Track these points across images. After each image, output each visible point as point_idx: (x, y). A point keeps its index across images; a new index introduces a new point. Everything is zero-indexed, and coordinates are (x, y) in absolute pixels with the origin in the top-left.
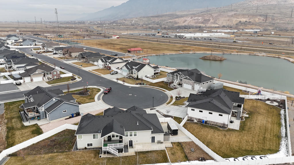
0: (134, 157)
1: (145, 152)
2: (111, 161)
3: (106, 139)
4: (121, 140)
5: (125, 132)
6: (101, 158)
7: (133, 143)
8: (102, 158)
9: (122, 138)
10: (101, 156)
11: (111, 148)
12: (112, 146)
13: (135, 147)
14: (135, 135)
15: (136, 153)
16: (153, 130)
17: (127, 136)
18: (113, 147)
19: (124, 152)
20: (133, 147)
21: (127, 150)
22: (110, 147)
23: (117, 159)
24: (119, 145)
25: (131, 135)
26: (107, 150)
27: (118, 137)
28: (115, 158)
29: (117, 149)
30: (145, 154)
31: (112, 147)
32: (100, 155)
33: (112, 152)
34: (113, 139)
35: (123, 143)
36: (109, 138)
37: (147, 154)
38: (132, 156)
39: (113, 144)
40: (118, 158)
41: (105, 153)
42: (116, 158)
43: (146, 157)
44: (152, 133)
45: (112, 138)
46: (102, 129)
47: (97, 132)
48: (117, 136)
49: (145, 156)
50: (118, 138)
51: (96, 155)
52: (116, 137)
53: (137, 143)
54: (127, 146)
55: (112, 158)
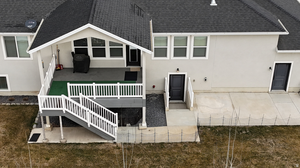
0: (195, 150)
1: (244, 128)
2: (79, 162)
3: (67, 62)
4: (133, 68)
5: (153, 35)
6: (36, 146)
7: (190, 88)
8: (42, 144)
9: (139, 63)
10: (39, 135)
11: (86, 103)
12: (89, 91)
13: (195, 105)
14: (200, 52)
15: (202, 130)
16: (287, 33)
17: (161, 53)
18: (95, 97)
19: (144, 124)
20: (186, 106)
21: (159, 114)
22: (78, 100)
23: (113, 156)
24: (123, 91)
25: (180, 52)
26: (64, 109)
27: (121, 55)
28: (101, 147)
29: (114, 110)
30: (245, 139)
31: (87, 97)
32: (35, 131)
33: (89, 123)
34: (96, 62)
35: (144, 84)
36: (80, 57)
37: (258, 140)
38: (185, 145)
39: (94, 85)
40: (116, 152)
41: (55, 122)
42: (107, 152)
43: (255, 155)
44: (280, 47)
45: (92, 58)
46: (48, 15)
47: (21, 28)
48: (116, 52)
49: (249, 149)
50: (121, 62)
51: (13, 131)
52: (112, 55)
53: (206, 86)
54: (162, 96)
55: (90, 152)
